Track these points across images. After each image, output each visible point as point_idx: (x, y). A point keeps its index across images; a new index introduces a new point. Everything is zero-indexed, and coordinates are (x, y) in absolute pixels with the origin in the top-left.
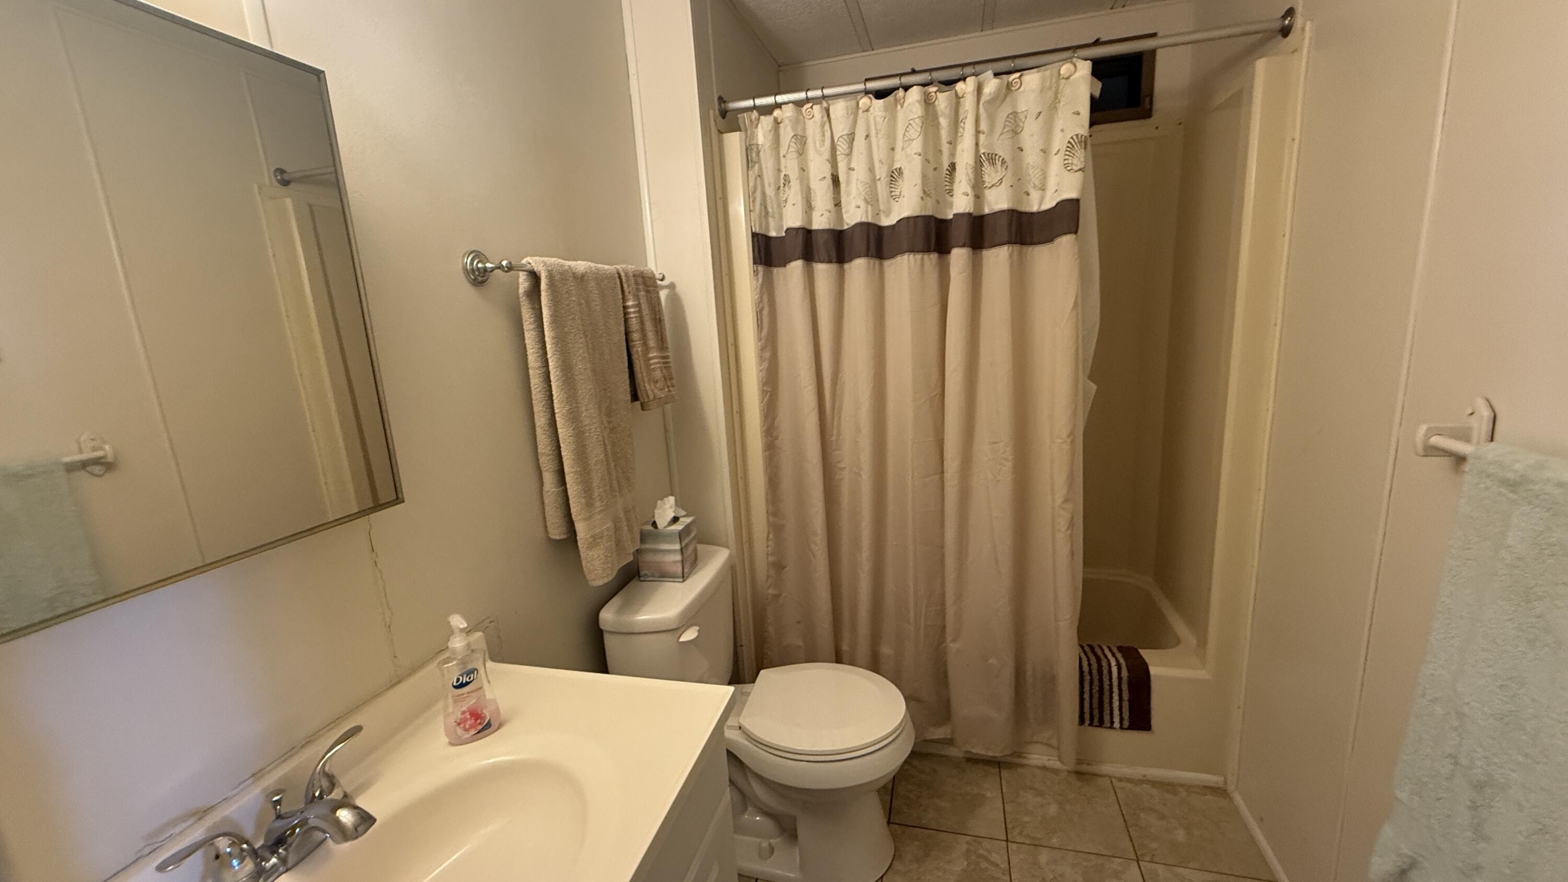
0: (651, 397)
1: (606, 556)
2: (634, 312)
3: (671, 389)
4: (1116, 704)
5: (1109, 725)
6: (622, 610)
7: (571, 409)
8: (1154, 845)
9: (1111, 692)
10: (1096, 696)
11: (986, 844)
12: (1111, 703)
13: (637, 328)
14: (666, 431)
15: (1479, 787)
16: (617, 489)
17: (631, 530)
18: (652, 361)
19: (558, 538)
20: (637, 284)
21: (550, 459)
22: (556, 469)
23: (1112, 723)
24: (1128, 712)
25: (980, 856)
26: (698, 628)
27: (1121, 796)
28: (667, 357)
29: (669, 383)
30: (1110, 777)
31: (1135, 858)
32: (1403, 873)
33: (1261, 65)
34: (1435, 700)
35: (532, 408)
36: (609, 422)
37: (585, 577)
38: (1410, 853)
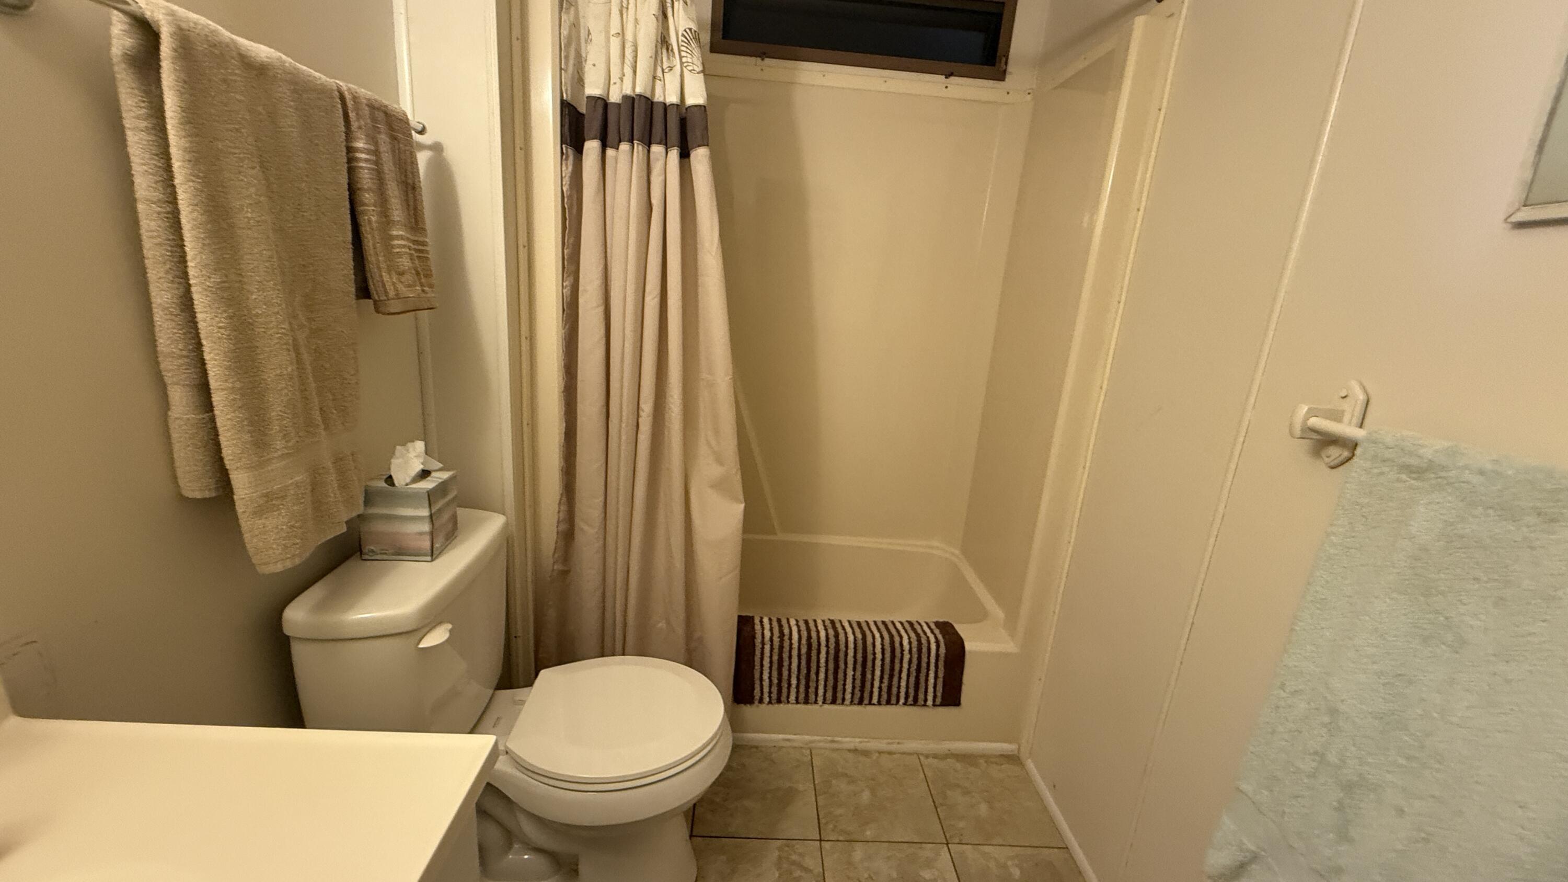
0: (392, 294)
1: (293, 526)
2: (366, 160)
3: (426, 289)
4: (931, 681)
5: (923, 703)
6: (322, 606)
7: (224, 282)
8: (961, 824)
9: (928, 669)
10: (914, 674)
11: (799, 847)
12: (927, 680)
13: (370, 185)
14: (420, 353)
15: (1349, 787)
16: (320, 423)
17: (344, 486)
18: (396, 242)
19: (198, 495)
20: (374, 120)
21: (182, 365)
22: (197, 382)
23: (926, 700)
24: (941, 689)
25: (794, 863)
26: (450, 626)
27: (929, 774)
28: (424, 244)
29: (423, 280)
30: (918, 754)
31: (946, 842)
32: (1242, 867)
33: (1140, 22)
34: (1295, 693)
35: (144, 273)
36: (310, 320)
37: (249, 559)
38: (1253, 848)
